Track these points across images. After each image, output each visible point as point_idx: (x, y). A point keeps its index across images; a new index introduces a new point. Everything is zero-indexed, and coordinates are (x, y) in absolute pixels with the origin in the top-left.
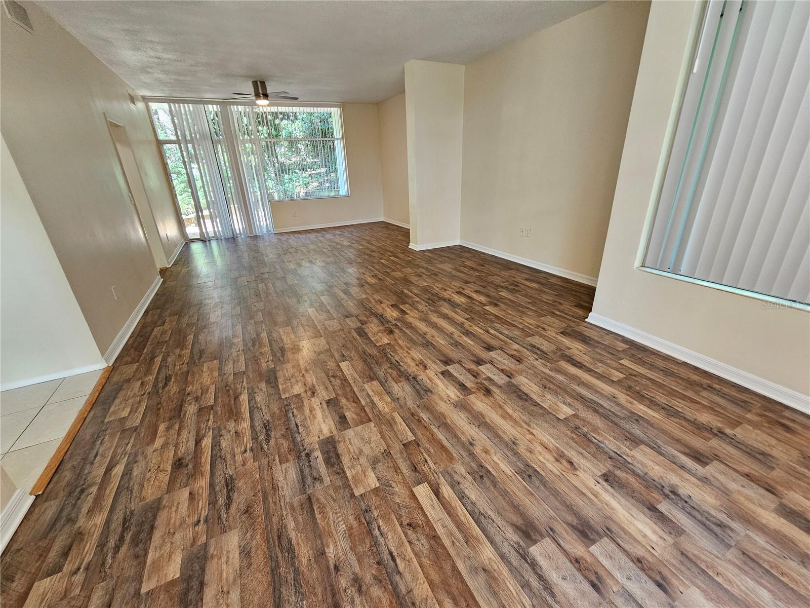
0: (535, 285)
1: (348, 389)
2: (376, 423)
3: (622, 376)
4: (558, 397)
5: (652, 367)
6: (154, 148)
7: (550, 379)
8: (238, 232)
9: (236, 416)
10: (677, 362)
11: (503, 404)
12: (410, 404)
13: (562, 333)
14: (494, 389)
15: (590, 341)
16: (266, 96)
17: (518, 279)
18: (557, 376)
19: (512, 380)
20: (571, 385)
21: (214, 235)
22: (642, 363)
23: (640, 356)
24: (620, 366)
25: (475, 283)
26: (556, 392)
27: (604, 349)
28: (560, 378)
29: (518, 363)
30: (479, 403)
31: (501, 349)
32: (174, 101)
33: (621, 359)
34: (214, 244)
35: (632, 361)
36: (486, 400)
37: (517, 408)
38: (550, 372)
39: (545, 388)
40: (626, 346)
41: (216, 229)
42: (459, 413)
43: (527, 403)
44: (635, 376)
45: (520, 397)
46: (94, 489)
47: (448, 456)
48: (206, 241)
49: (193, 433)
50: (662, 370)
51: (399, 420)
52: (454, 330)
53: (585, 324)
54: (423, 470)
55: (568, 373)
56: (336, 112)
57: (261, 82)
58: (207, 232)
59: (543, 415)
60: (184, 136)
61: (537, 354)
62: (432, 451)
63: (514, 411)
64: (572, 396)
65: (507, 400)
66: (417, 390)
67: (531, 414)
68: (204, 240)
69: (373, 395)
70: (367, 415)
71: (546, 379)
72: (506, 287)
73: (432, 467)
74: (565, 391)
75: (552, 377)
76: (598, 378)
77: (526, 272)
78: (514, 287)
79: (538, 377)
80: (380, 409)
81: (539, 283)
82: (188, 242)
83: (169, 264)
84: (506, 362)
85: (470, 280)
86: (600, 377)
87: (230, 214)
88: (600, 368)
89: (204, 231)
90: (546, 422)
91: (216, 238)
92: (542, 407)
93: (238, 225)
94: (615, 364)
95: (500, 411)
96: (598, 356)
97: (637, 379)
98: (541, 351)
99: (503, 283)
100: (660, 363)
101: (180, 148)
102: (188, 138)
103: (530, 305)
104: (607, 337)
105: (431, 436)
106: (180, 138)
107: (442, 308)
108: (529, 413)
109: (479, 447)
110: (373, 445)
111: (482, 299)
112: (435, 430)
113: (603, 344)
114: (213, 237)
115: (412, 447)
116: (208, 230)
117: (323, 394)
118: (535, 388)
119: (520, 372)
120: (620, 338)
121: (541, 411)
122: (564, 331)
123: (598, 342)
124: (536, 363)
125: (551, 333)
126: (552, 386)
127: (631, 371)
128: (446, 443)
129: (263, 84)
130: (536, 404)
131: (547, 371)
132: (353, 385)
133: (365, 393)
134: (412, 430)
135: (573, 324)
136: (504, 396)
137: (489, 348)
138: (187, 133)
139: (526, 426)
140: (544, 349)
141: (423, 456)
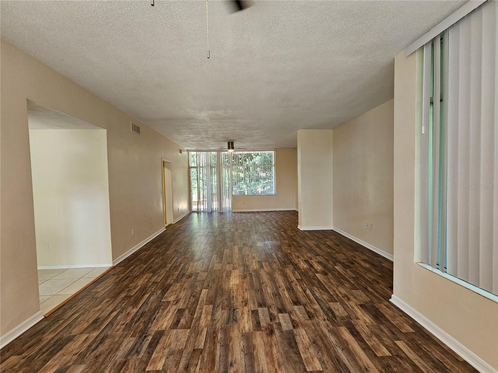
0: (367, 266)
1: (194, 306)
2: (191, 331)
3: (388, 353)
4: (318, 353)
5: (425, 356)
6: (186, 170)
7: (323, 337)
8: (214, 209)
9: (136, 305)
10: (457, 360)
11: (274, 345)
12: (218, 325)
13: (361, 305)
14: (277, 332)
15: (381, 317)
16: (233, 148)
17: (358, 259)
18: (331, 337)
19: (294, 330)
20: (337, 348)
21: (203, 210)
22: (417, 348)
23: (420, 342)
24: (393, 346)
25: (323, 256)
26: (320, 349)
27: (387, 327)
28: (332, 339)
29: (308, 318)
30: (259, 340)
31: (305, 306)
32: (198, 151)
33: (399, 339)
34: (202, 214)
35: (408, 344)
36: (265, 339)
37: (282, 351)
38: (327, 333)
39: (314, 343)
40: (411, 330)
41: (205, 208)
42: (242, 341)
43: (291, 350)
44: (401, 358)
45: (290, 344)
46: (61, 322)
47: (211, 367)
48: (199, 213)
49: (113, 308)
50: (433, 362)
51: (204, 333)
52: (283, 285)
53: (387, 303)
54: (190, 370)
55: (341, 337)
56: (273, 153)
57: (231, 142)
58: (200, 209)
59: (296, 362)
60: (199, 165)
61: (327, 315)
62: (205, 360)
63: (278, 352)
64: (330, 356)
65: (279, 343)
66: (229, 317)
67: (288, 359)
68: (198, 212)
69: (204, 313)
70: (191, 324)
71: (320, 337)
72: (344, 263)
73: (196, 371)
74: (328, 351)
75: (326, 336)
76: (364, 349)
77: (367, 254)
78: (349, 264)
79: (315, 334)
80: (200, 323)
81: (372, 265)
82: (191, 212)
83: (174, 222)
84: (300, 315)
85: (320, 254)
86: (366, 348)
87: (212, 201)
88: (372, 342)
89: (199, 208)
90: (294, 369)
91: (204, 212)
92: (300, 356)
93: (215, 206)
94: (388, 342)
95: (268, 349)
96: (378, 332)
97: (401, 361)
98: (333, 315)
99: (344, 259)
100: (436, 355)
101: (197, 170)
102: (201, 166)
103: (352, 279)
104: (399, 319)
105: (212, 350)
106: (198, 166)
107: (287, 269)
108: (287, 357)
109: (234, 368)
110: (179, 343)
111: (319, 268)
112: (218, 347)
113: (391, 323)
114: (202, 211)
115: (197, 353)
116: (201, 208)
117: (181, 305)
118: (307, 341)
119: (304, 326)
120: (411, 322)
121: (297, 359)
122: (364, 305)
123: (387, 320)
124: (322, 323)
125: (352, 304)
126: (320, 343)
127: (400, 352)
128: (217, 358)
129: (232, 143)
130: (298, 353)
131: (325, 330)
132: (199, 304)
133: (200, 311)
134: (206, 342)
135: (375, 300)
136: (279, 339)
137: (297, 302)
138: (201, 164)
139: (277, 366)
140: (337, 313)
141: (198, 361)
